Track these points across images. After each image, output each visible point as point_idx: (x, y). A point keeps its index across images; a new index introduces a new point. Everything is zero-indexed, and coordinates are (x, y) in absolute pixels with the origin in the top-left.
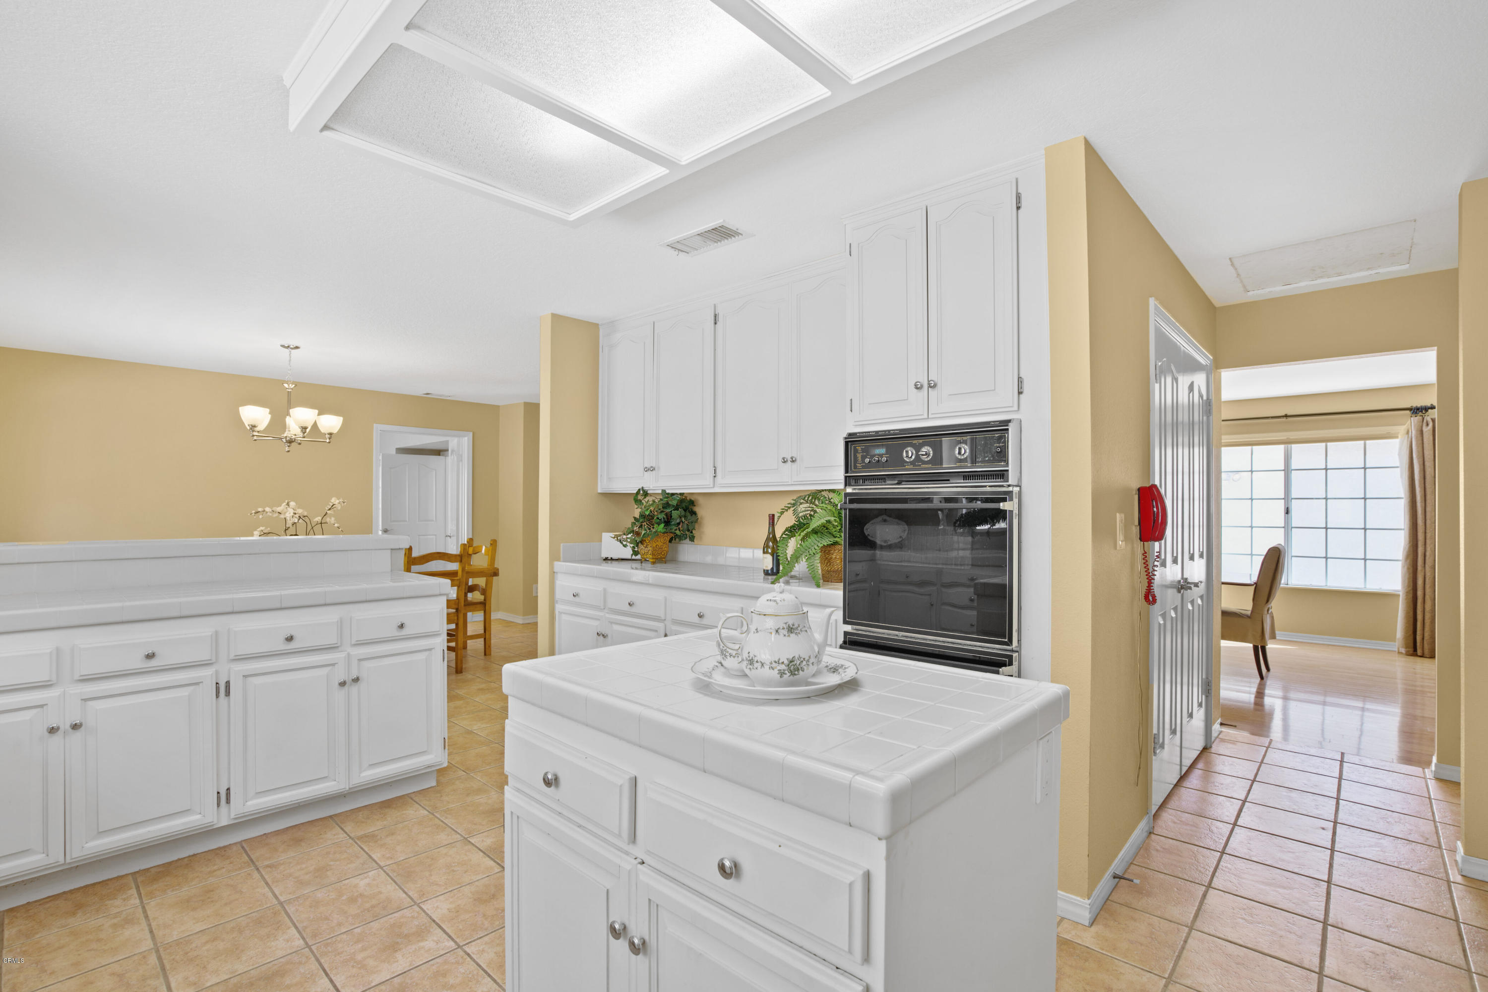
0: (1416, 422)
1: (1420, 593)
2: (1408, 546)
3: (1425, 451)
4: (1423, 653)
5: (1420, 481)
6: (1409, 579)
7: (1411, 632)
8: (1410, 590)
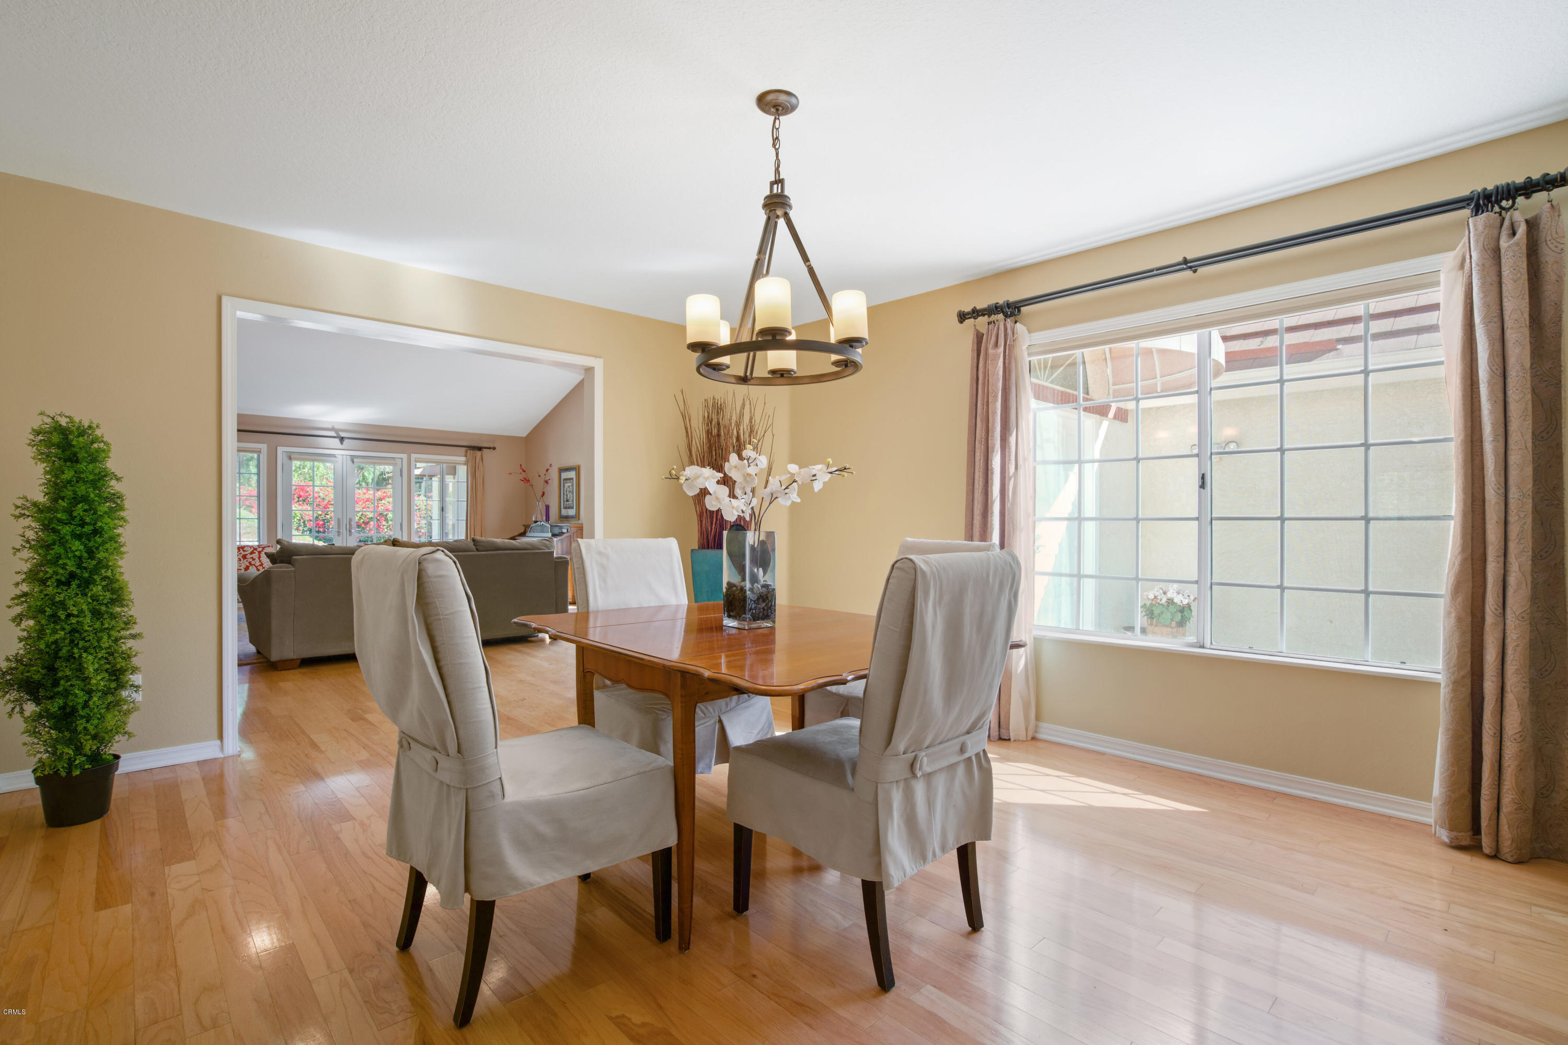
0: (1480, 228)
1: (1490, 687)
2: (1459, 558)
3: (1505, 300)
4: (1497, 849)
5: (1490, 384)
6: (1460, 647)
7: (1465, 789)
8: (1463, 677)
